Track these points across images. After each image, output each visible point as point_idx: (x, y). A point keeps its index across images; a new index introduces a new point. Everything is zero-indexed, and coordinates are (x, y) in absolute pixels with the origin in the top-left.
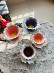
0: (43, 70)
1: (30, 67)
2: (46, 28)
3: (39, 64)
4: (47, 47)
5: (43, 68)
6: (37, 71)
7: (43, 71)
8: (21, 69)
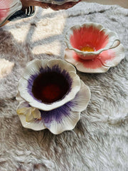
0: (120, 160)
1: (60, 149)
2: (113, 20)
3: (100, 133)
4: (124, 70)
5: (118, 150)
6: (90, 164)
7: (119, 165)
8: (19, 159)
